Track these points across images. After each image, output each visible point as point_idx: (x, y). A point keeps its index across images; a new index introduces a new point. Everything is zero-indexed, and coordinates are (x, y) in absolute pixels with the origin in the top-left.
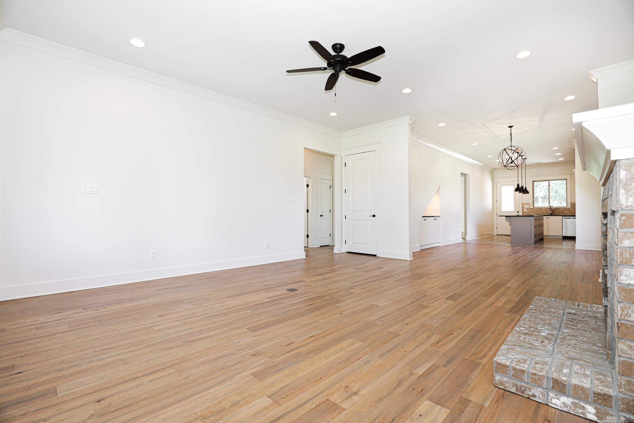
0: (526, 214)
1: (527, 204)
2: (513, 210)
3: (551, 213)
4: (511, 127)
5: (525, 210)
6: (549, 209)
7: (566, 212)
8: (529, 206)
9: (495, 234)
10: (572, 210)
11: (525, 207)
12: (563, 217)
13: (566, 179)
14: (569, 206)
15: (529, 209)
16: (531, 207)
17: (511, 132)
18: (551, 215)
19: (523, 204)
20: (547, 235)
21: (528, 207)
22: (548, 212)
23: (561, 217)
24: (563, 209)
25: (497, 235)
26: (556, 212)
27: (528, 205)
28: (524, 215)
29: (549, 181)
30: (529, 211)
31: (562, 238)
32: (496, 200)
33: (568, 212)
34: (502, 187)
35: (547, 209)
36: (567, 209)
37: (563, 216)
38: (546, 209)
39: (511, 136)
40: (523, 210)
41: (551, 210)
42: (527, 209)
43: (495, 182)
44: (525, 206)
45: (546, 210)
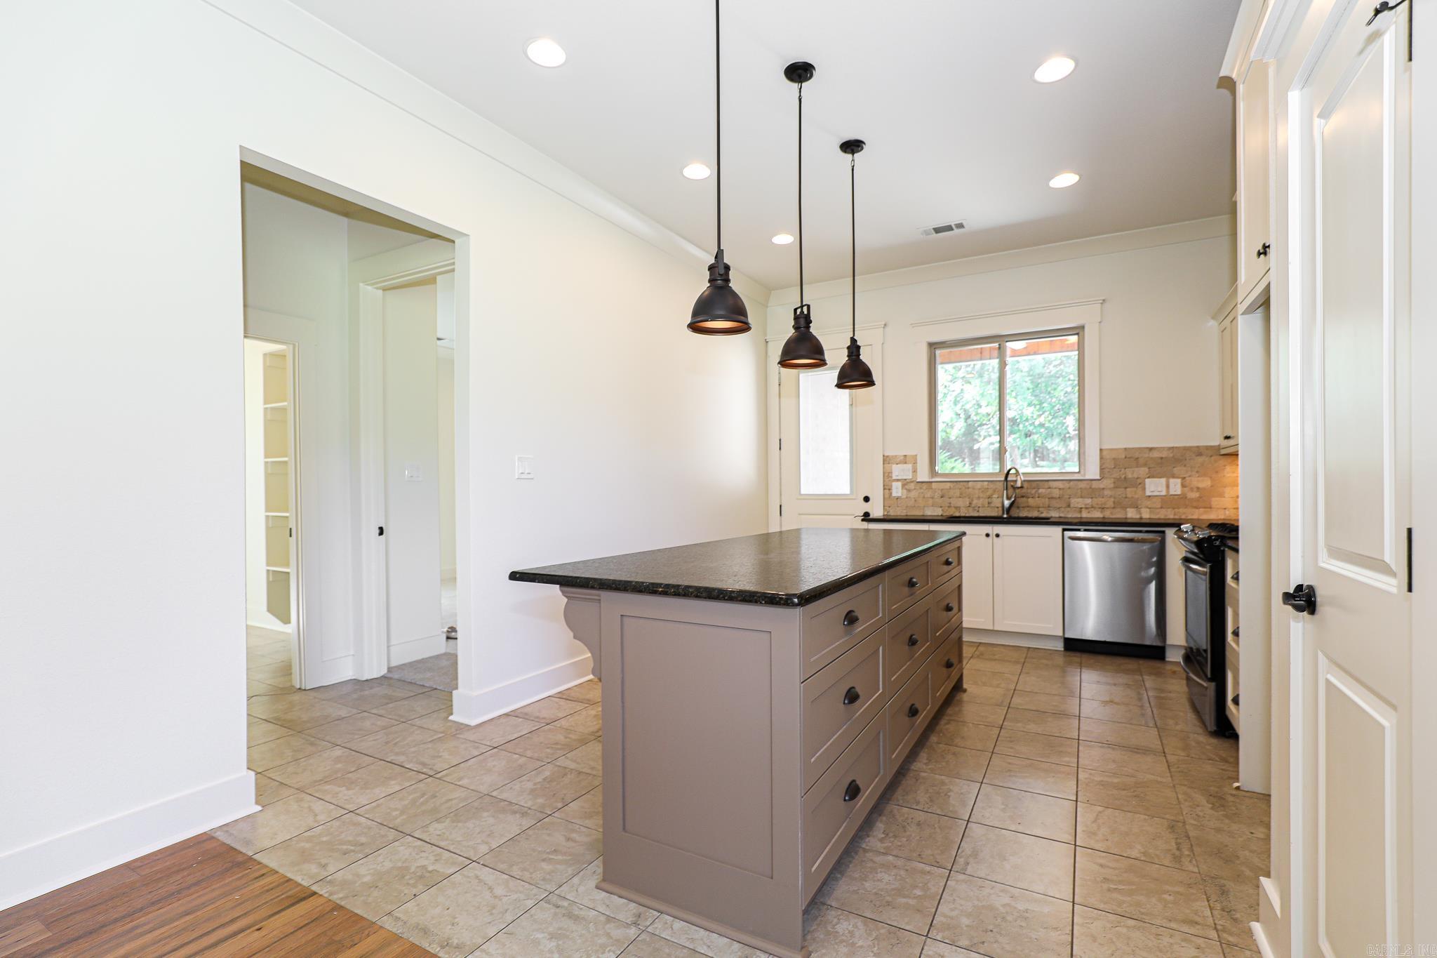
1: (904, 460)
2: (845, 489)
3: (1007, 503)
5: (897, 490)
6: (1000, 486)
7: (1077, 502)
8: (915, 471)
10: (1107, 493)
11: (894, 478)
12: (1068, 534)
13: (1079, 330)
15: (912, 486)
16: (923, 476)
18: (1009, 519)
19: (886, 460)
20: (991, 628)
21: (909, 476)
22: (997, 502)
23: (1059, 529)
24: (1067, 485)
27: (909, 466)
28: (893, 513)
31: (1060, 646)
33: (1089, 501)
35: (992, 486)
36: (1082, 485)
37: (1067, 524)
40: (887, 488)
41: (1011, 491)
42: (905, 483)
44: (899, 471)
45: (984, 490)
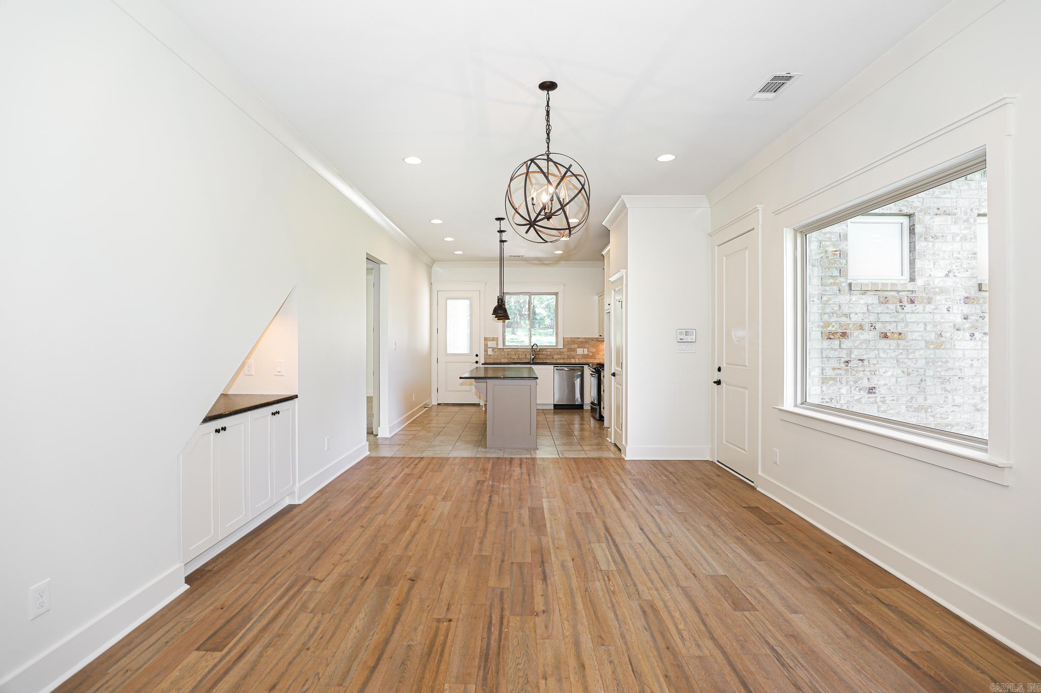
0: (491, 361)
1: (493, 339)
4: (547, 86)
5: (490, 352)
8: (497, 344)
9: (435, 403)
10: (565, 353)
13: (556, 294)
14: (561, 346)
16: (501, 346)
17: (548, 105)
19: (486, 339)
21: (495, 346)
25: (439, 404)
26: (540, 356)
27: (495, 342)
29: (530, 294)
30: (496, 354)
32: (438, 330)
34: (448, 301)
38: (524, 350)
39: (548, 121)
40: (486, 351)
42: (493, 349)
43: (435, 289)
44: (491, 344)
45: (524, 352)
